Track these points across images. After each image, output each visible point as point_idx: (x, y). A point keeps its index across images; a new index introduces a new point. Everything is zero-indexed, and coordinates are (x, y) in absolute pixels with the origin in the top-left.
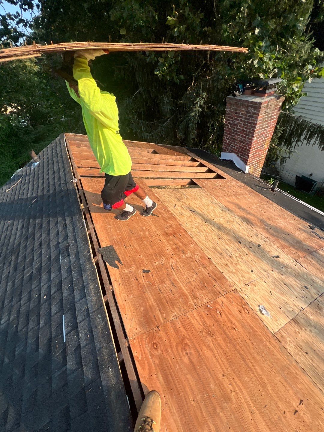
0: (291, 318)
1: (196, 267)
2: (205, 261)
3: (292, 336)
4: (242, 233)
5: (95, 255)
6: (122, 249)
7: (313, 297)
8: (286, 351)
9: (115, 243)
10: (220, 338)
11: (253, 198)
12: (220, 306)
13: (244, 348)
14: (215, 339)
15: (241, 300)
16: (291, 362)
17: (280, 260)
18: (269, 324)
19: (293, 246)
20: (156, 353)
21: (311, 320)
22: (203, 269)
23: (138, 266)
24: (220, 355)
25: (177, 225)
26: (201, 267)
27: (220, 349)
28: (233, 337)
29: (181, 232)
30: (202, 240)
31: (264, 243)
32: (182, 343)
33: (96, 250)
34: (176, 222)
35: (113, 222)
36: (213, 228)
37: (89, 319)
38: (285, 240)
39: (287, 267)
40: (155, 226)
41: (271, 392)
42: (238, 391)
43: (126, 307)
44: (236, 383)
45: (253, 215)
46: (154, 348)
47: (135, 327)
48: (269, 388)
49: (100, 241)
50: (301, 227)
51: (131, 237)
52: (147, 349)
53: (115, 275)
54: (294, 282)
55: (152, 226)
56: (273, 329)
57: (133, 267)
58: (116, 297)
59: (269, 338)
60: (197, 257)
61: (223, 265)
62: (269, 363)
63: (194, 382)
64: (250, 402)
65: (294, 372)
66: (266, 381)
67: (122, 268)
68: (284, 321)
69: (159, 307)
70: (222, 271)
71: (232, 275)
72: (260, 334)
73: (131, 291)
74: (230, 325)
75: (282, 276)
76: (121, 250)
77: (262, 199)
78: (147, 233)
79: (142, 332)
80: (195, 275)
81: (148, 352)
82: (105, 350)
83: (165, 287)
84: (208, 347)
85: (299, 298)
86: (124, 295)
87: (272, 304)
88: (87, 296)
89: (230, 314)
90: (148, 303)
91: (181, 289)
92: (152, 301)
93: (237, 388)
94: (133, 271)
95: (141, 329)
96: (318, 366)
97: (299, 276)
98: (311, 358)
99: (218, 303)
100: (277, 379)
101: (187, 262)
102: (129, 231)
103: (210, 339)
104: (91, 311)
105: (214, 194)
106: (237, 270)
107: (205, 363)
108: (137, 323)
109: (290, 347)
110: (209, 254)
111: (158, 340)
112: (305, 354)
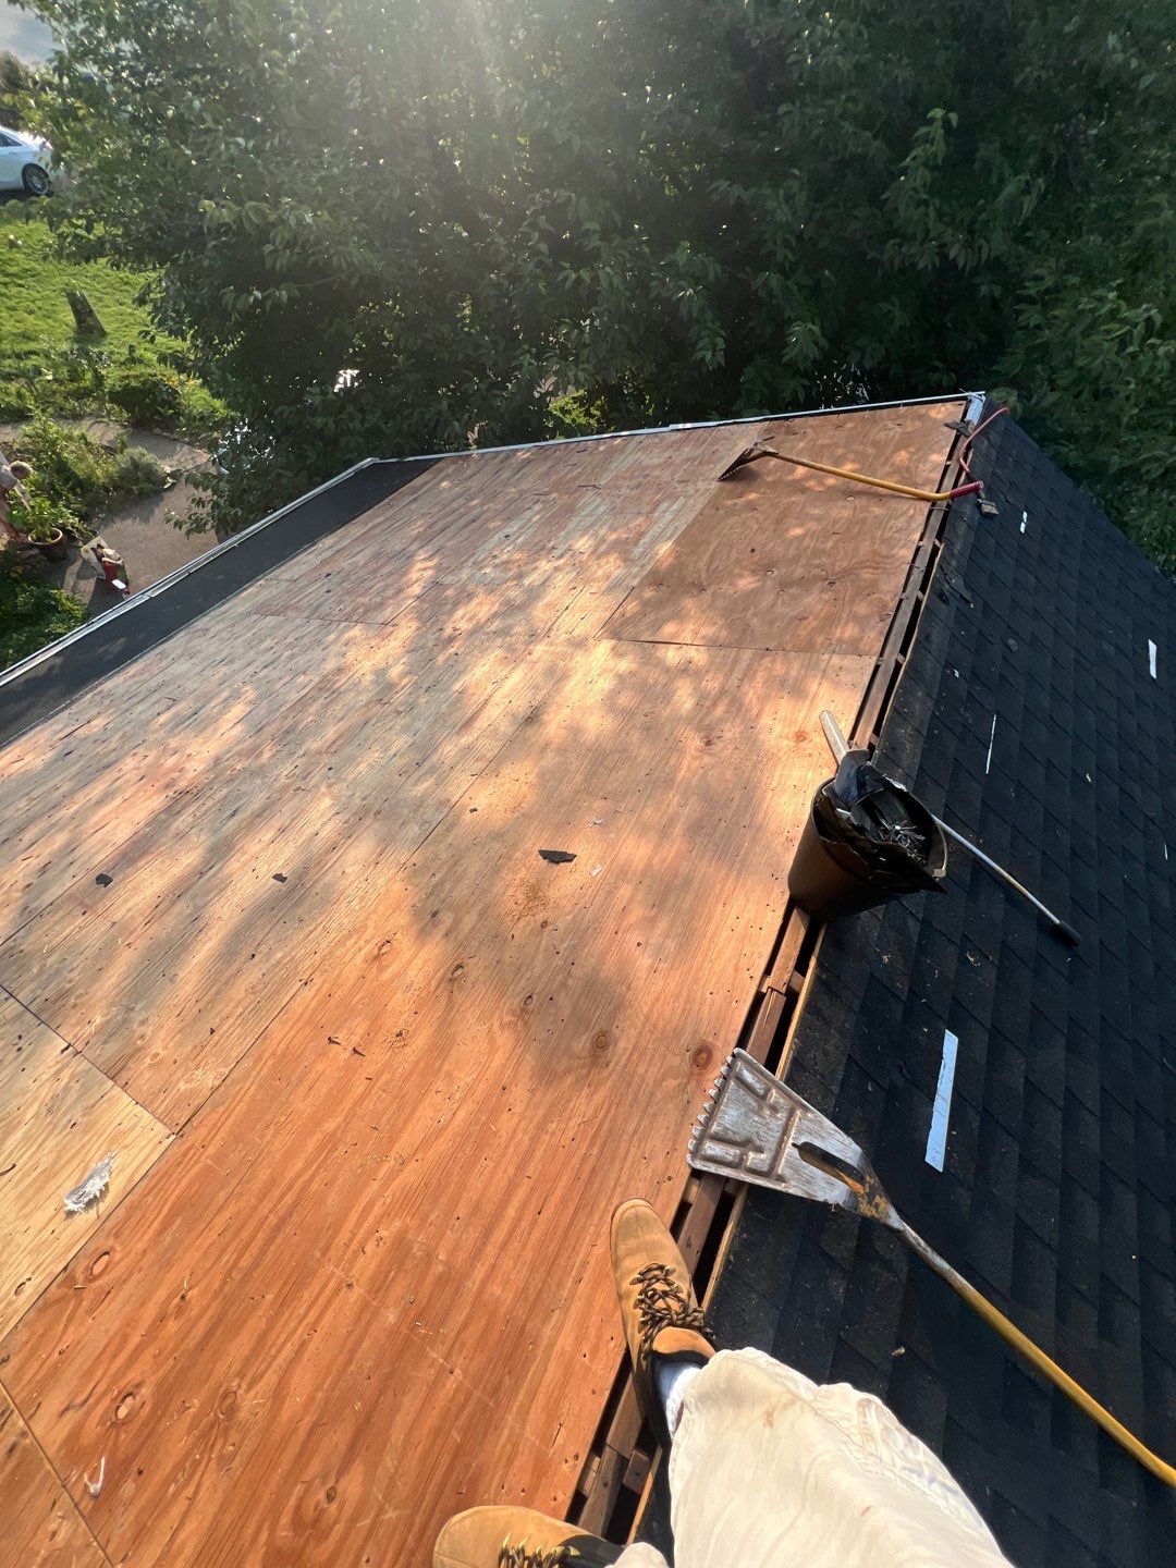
0: (111, 1083)
3: (171, 1075)
7: (18, 1017)
8: (222, 1089)
12: (88, 1413)
13: (245, 1235)
16: (248, 1072)
18: (141, 1157)
21: (107, 1022)
24: (292, 1325)
27: (273, 1336)
41: (340, 1119)
42: (371, 1219)
44: (354, 1233)
48: (330, 1125)
56: (156, 1140)
59: (190, 1148)
62: (269, 1137)
63: (406, 1401)
68: (122, 1108)
72: (184, 1182)
84: (279, 1393)
85: (25, 1061)
87: (59, 1157)
93: (366, 1226)
96: (238, 1003)
98: (222, 1022)
99: (72, 1438)
100: (302, 1105)
103: (251, 1402)
107: (338, 1381)
109: (207, 1078)
112: (216, 1037)
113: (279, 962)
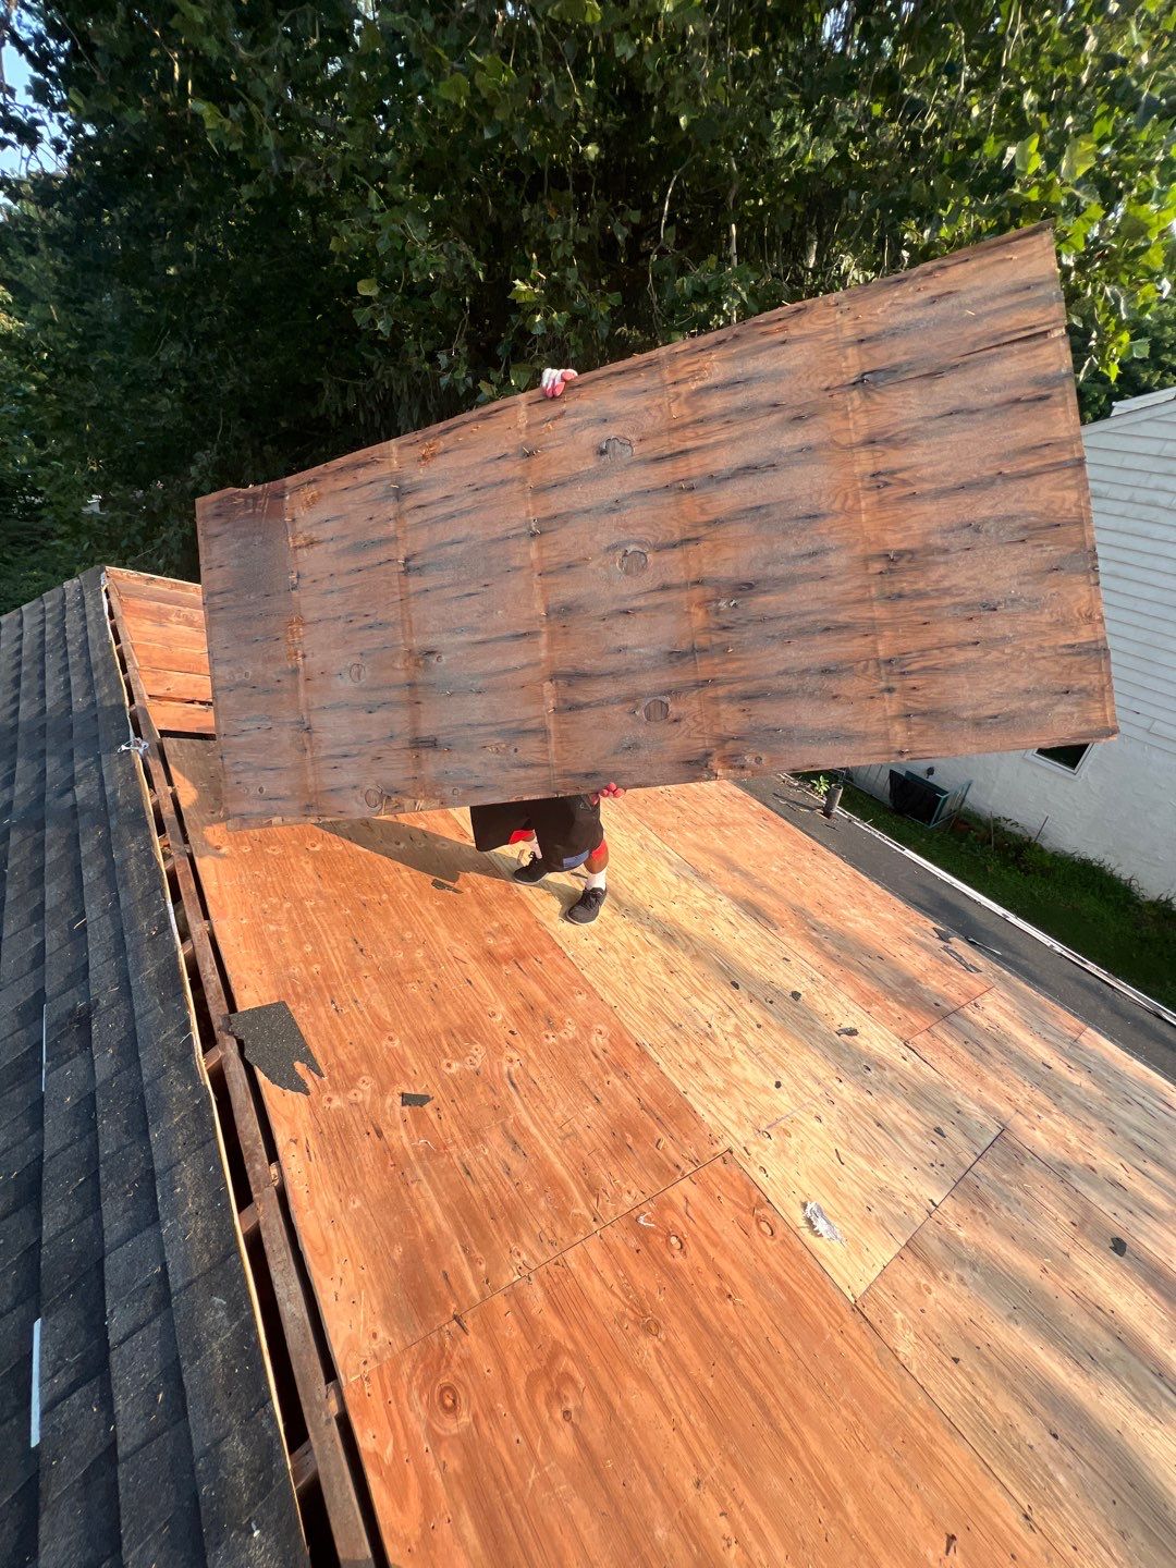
0: (903, 1244)
1: (597, 1076)
2: (626, 1055)
3: (909, 1305)
4: (740, 953)
5: (209, 1041)
6: (323, 1015)
7: (960, 1163)
8: (896, 1363)
9: (297, 995)
10: (684, 1338)
11: (772, 837)
12: (681, 1216)
13: (763, 1366)
14: (666, 1343)
15: (747, 1186)
16: (913, 1400)
17: (860, 1042)
18: (840, 1268)
19: (893, 995)
20: (452, 1426)
21: (960, 1243)
22: (618, 1083)
23: (385, 1079)
24: (685, 1404)
25: (528, 925)
26: (612, 1077)
27: (683, 1381)
28: (725, 1327)
29: (542, 951)
30: (613, 979)
31: (810, 985)
32: (550, 1377)
33: (217, 1023)
34: (525, 914)
35: (289, 911)
36: (650, 937)
38: (871, 974)
39: (881, 1067)
40: (451, 928)
42: (750, 1537)
43: (336, 1250)
44: (741, 1505)
45: (772, 892)
46: (444, 1406)
47: (371, 1327)
48: (851, 1508)
49: (233, 984)
50: (909, 930)
51: (360, 969)
52: (417, 1413)
53: (291, 1121)
54: (904, 1117)
55: (437, 928)
56: (851, 1283)
57: (363, 1087)
58: (292, 1208)
59: (842, 1318)
60: (598, 1041)
61: (685, 1066)
62: (844, 1412)
65: (923, 1433)
66: (841, 1484)
67: (321, 1089)
68: (882, 1252)
69: (461, 1236)
70: (681, 1089)
71: (716, 1100)
72: (814, 1308)
73: (354, 1179)
74: (714, 1283)
75: (868, 1097)
76: (320, 1018)
77: (796, 843)
78: (419, 954)
79: (398, 1345)
80: (591, 1108)
81: (419, 1429)
82: (236, 1448)
83: (486, 1157)
84: (644, 1378)
85: (923, 1170)
86: (327, 1198)
87: (846, 1197)
89: (715, 1245)
90: (423, 1224)
91: (542, 1162)
92: (437, 1218)
93: (745, 1526)
94: (363, 1102)
95: (392, 1334)
96: (992, 1402)
97: (920, 1096)
98: (968, 1375)
99: (671, 1205)
100: (874, 1469)
101: (564, 1061)
102: (351, 945)
103: (647, 1344)
105: (648, 819)
106: (732, 1084)
107: (632, 1443)
108: (377, 1309)
109: (906, 1346)
110: (640, 1029)
111: (458, 1373)
112: (950, 1364)
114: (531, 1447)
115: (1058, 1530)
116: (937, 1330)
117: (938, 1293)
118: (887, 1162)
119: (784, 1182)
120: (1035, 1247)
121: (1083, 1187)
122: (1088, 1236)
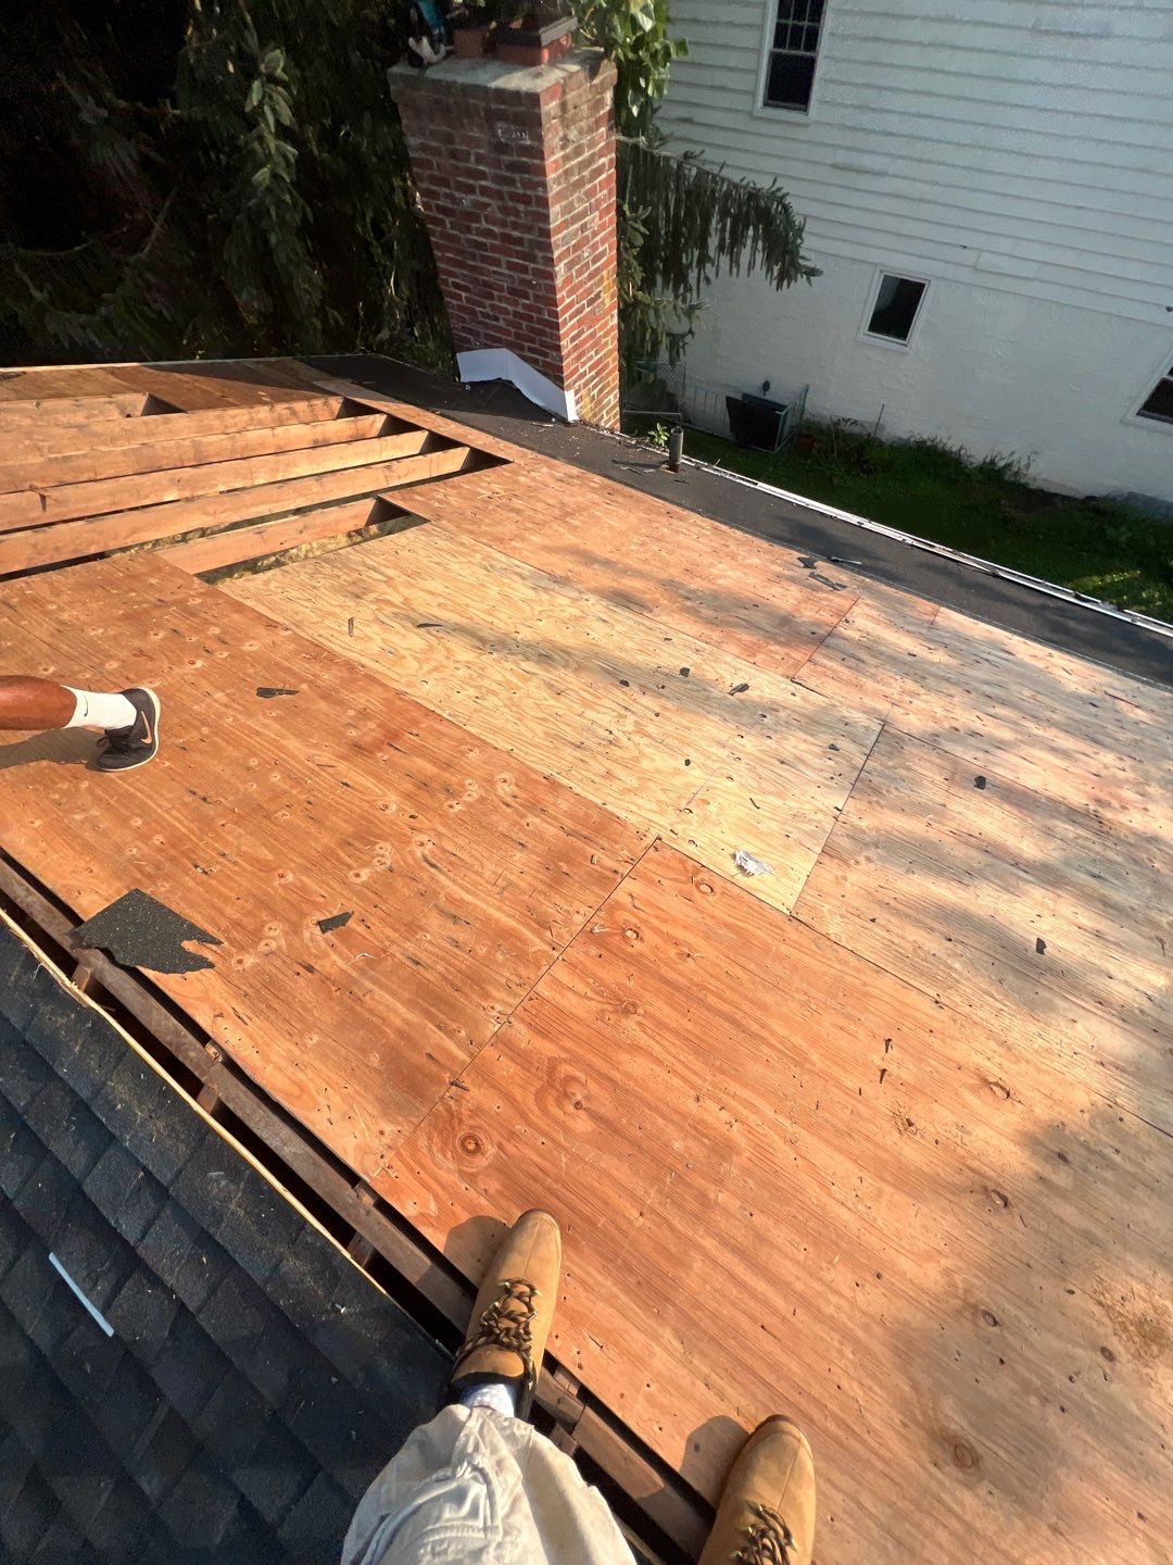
0: (819, 850)
1: (515, 823)
2: (538, 791)
3: (832, 896)
4: (621, 649)
5: (69, 965)
6: (191, 884)
7: (854, 767)
8: (828, 943)
9: (149, 876)
10: (660, 1004)
11: (622, 512)
12: (630, 912)
14: (645, 1014)
16: (845, 963)
17: (752, 694)
18: (772, 893)
19: (774, 638)
20: (481, 1162)
21: (864, 832)
22: (537, 821)
23: (295, 918)
24: (672, 1050)
25: (388, 703)
26: (531, 819)
27: (667, 1035)
28: (691, 981)
29: (415, 723)
30: (499, 723)
31: (695, 657)
32: (555, 1085)
33: (66, 943)
34: (380, 689)
35: (90, 791)
36: (527, 666)
37: (176, 1204)
38: (751, 626)
39: (774, 710)
40: (298, 734)
41: (820, 1065)
42: (745, 1112)
43: (311, 1086)
44: (734, 1096)
45: (638, 574)
46: (469, 1152)
47: (375, 1129)
48: (815, 1057)
49: (62, 896)
50: (778, 569)
51: (212, 819)
52: (447, 1169)
53: (206, 999)
54: (803, 746)
55: (284, 742)
56: (784, 900)
57: (271, 933)
58: (248, 1072)
59: (780, 928)
60: (504, 790)
61: (597, 779)
62: (797, 996)
63: (625, 1168)
64: (780, 1118)
65: (857, 982)
66: (805, 1045)
67: (226, 956)
68: (803, 865)
69: (431, 1017)
70: (599, 802)
71: (635, 799)
72: (759, 932)
73: (302, 1020)
74: (672, 952)
75: (769, 741)
76: (189, 889)
77: (649, 511)
78: (276, 777)
79: (407, 1129)
80: (519, 854)
81: (453, 1178)
82: (293, 1265)
83: (430, 942)
84: (635, 1048)
86: (281, 1048)
87: (766, 834)
88: (117, 1133)
89: (665, 921)
90: (390, 1026)
91: (487, 921)
92: (400, 1013)
93: (740, 1108)
94: (279, 948)
95: (395, 1122)
96: (903, 938)
97: (811, 723)
98: (884, 927)
99: (618, 906)
100: (827, 1024)
101: (478, 821)
102: (189, 799)
103: (630, 1023)
104: (165, 1177)
105: (485, 534)
106: (645, 778)
107: (638, 1098)
108: (375, 1113)
109: (834, 928)
110: (542, 762)
111: (472, 1122)
112: (869, 925)
113: (951, 968)
114: (554, 1141)
115: (958, 999)
116: (856, 905)
117: (853, 877)
118: (795, 791)
119: (712, 843)
120: (920, 810)
121: (949, 747)
122: (959, 785)
